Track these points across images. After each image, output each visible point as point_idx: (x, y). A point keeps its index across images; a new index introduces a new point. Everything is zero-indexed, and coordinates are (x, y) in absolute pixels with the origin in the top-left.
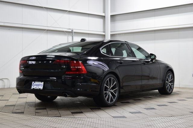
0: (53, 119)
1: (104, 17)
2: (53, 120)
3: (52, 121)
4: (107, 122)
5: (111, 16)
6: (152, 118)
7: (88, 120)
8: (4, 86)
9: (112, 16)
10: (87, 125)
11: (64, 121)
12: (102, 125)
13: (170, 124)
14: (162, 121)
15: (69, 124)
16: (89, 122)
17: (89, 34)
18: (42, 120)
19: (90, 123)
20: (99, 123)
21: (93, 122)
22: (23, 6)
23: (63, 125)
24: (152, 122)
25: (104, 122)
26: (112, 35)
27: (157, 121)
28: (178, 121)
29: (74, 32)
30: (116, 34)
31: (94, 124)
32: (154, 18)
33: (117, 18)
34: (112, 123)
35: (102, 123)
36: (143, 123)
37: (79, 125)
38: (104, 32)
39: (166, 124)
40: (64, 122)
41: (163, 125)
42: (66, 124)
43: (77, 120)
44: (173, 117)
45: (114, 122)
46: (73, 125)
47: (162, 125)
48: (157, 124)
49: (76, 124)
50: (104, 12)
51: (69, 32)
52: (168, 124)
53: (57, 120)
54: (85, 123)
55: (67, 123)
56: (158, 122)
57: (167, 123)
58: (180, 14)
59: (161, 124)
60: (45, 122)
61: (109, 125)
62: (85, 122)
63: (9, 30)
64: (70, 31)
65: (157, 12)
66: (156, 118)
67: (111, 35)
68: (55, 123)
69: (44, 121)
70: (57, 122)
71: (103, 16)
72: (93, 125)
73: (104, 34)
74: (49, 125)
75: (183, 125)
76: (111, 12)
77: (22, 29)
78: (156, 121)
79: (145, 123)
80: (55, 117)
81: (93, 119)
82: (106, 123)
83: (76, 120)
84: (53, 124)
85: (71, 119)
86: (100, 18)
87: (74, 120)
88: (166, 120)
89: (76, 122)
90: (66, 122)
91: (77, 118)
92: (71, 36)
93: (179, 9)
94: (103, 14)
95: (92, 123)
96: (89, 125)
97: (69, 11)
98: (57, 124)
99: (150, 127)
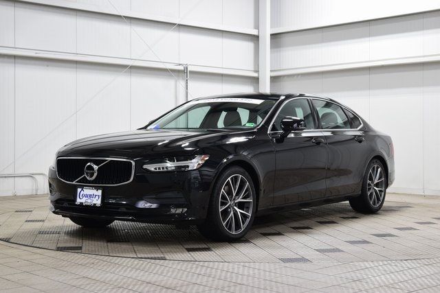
0: (142, 264)
1: (255, 38)
2: (144, 265)
3: (141, 268)
4: (262, 273)
5: (271, 35)
6: (362, 264)
7: (221, 266)
8: (37, 190)
9: (274, 36)
10: (218, 277)
11: (167, 268)
12: (250, 278)
13: (403, 276)
14: (385, 271)
15: (179, 275)
16: (222, 271)
17: (222, 75)
18: (120, 265)
19: (224, 273)
20: (246, 273)
21: (231, 270)
22: (79, 13)
23: (165, 278)
24: (362, 272)
25: (256, 271)
26: (274, 79)
27: (374, 269)
28: (421, 272)
29: (191, 72)
30: (284, 76)
31: (234, 275)
32: (367, 39)
33: (286, 39)
34: (273, 274)
35: (251, 273)
36: (343, 275)
37: (200, 276)
38: (257, 71)
39: (393, 276)
40: (168, 271)
41: (387, 279)
42: (172, 274)
43: (197, 268)
44: (410, 261)
45: (278, 271)
46: (187, 276)
47: (385, 280)
48: (374, 277)
49: (193, 276)
50: (257, 27)
51: (179, 71)
52: (399, 277)
53: (153, 267)
54: (213, 273)
55: (175, 274)
56: (376, 272)
57: (395, 276)
58: (425, 31)
59: (382, 276)
60: (125, 271)
61: (267, 278)
62: (214, 270)
63: (48, 66)
64: (181, 68)
65: (375, 27)
66: (371, 263)
67: (271, 77)
68: (147, 273)
69: (124, 269)
70: (153, 271)
71: (254, 35)
72: (232, 277)
73: (255, 75)
74: (134, 277)
75: (431, 280)
76: (271, 27)
77: (75, 65)
78: (372, 271)
79: (348, 275)
80: (148, 260)
81: (231, 265)
82: (259, 274)
83: (195, 266)
84: (143, 276)
85: (183, 265)
86: (248, 40)
87: (189, 266)
88: (395, 267)
89: (193, 271)
90: (171, 270)
91: (197, 263)
92: (183, 79)
93: (425, 19)
94: (255, 32)
95: (229, 274)
96: (223, 278)
97: (179, 25)
98: (152, 275)
99: (358, 282)
